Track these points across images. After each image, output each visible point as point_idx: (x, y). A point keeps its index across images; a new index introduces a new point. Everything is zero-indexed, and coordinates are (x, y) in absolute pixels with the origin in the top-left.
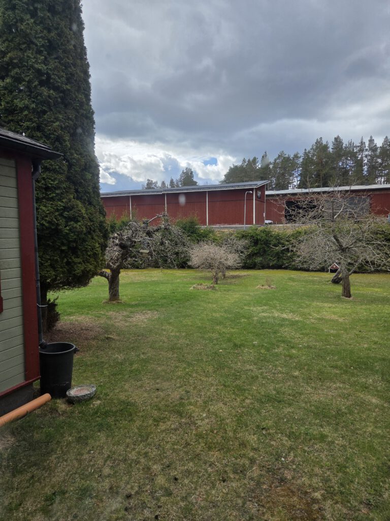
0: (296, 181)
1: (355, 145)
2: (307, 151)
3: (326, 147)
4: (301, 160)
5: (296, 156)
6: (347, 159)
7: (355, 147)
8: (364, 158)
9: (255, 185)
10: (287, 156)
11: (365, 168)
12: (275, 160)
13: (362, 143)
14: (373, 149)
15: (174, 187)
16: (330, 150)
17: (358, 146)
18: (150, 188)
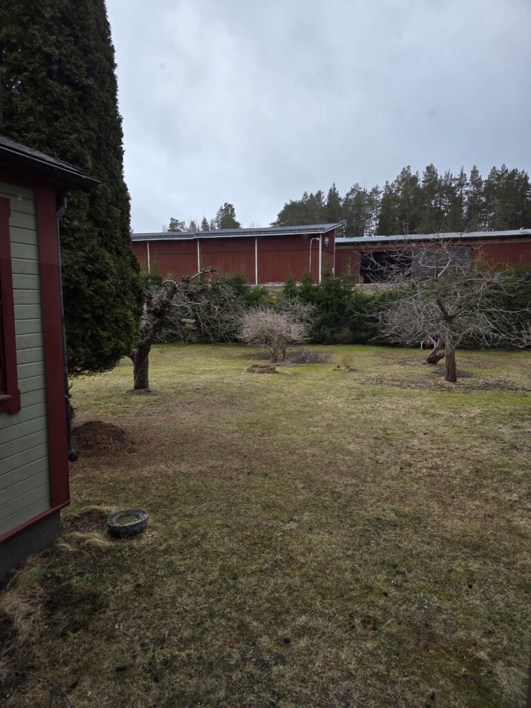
0: (374, 225)
1: (453, 178)
2: (390, 184)
3: (415, 179)
4: (381, 196)
5: (375, 191)
6: (441, 196)
7: (453, 180)
8: (464, 196)
9: (322, 229)
10: (362, 190)
11: (465, 209)
12: (348, 195)
13: (463, 175)
14: (476, 182)
15: (208, 230)
16: (421, 184)
17: (457, 179)
18: (174, 231)
